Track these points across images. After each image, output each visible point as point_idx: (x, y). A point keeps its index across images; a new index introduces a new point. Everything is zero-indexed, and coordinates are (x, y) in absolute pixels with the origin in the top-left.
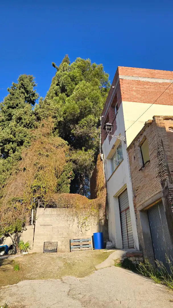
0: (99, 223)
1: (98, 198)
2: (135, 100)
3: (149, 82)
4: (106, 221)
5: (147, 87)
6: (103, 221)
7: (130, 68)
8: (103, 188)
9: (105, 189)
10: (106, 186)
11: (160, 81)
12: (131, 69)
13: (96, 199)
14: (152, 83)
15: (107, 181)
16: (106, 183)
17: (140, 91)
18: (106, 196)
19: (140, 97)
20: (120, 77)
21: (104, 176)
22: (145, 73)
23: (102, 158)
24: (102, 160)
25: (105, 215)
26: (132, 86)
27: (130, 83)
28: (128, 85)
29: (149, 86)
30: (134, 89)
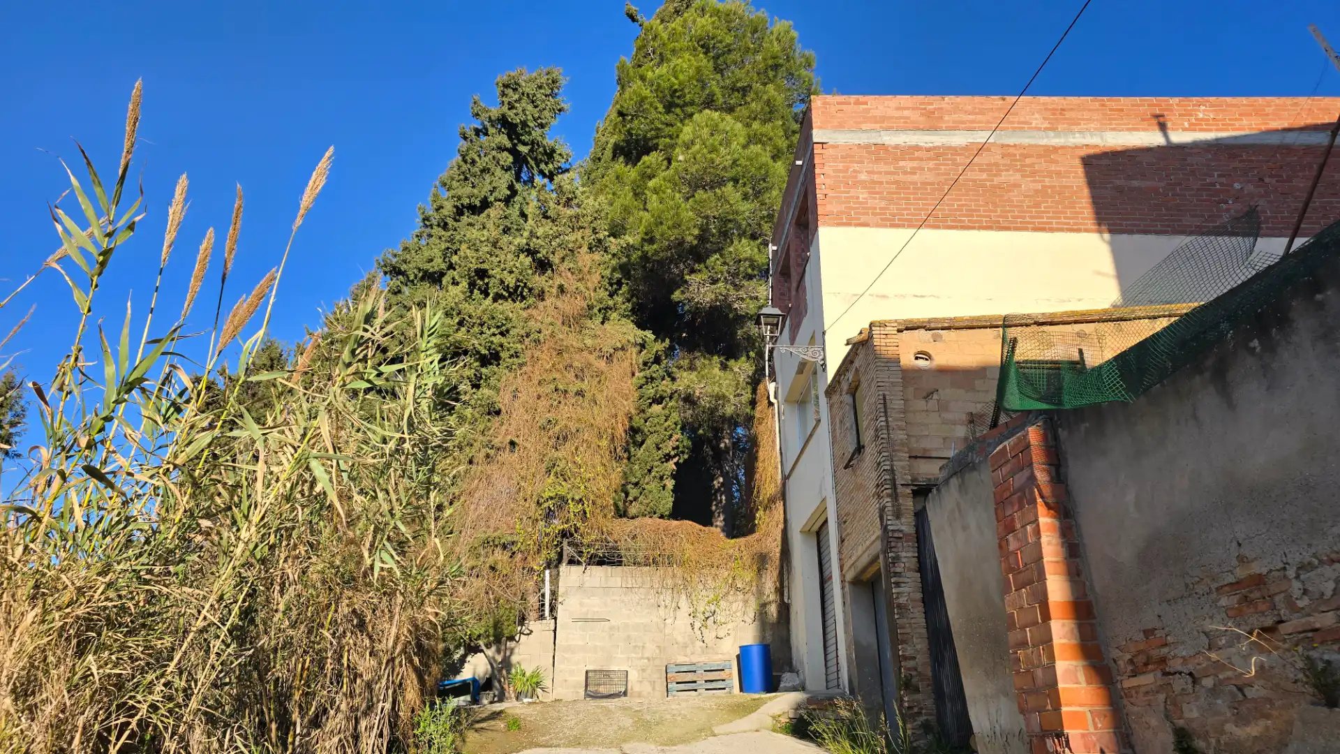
0: (761, 614)
1: (755, 536)
2: (863, 219)
3: (917, 148)
4: (785, 610)
5: (909, 165)
6: (773, 610)
7: (853, 98)
8: (772, 500)
9: (779, 505)
10: (783, 495)
11: (959, 139)
12: (857, 103)
13: (749, 538)
14: (928, 150)
15: (786, 478)
16: (784, 485)
17: (881, 183)
18: (781, 526)
19: (881, 209)
20: (817, 135)
21: (779, 459)
22: (906, 113)
23: (772, 399)
24: (771, 404)
25: (780, 591)
26: (856, 166)
27: (849, 155)
28: (841, 166)
29: (915, 164)
30: (863, 177)
